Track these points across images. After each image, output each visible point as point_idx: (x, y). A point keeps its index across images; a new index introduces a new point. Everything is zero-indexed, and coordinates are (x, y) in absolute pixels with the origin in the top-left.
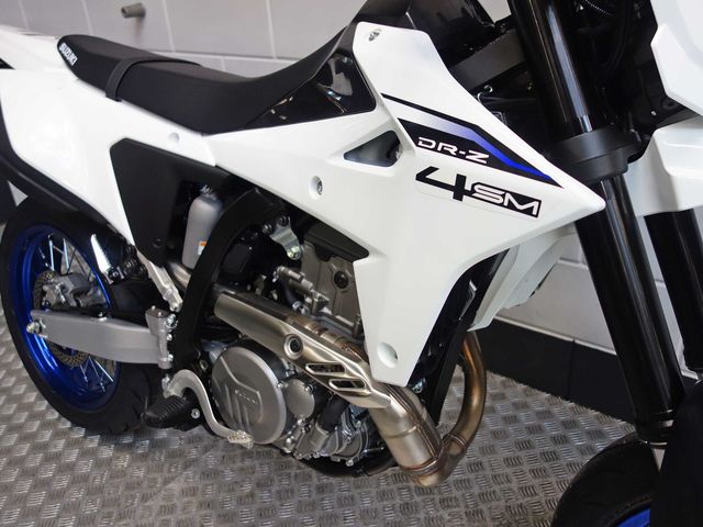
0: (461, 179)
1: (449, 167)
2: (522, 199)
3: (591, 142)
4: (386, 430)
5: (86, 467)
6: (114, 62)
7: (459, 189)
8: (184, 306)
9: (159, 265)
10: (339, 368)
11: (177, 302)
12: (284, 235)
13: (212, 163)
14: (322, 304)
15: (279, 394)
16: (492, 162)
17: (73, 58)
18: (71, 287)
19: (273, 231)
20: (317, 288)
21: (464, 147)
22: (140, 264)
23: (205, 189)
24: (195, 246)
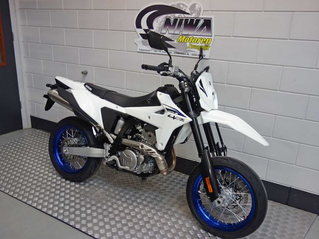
0: (174, 117)
1: (173, 115)
2: (182, 119)
3: (192, 113)
4: (158, 162)
5: (73, 188)
6: (103, 91)
7: (174, 118)
8: (114, 142)
9: (109, 133)
10: (151, 150)
11: (112, 142)
12: (139, 128)
13: (125, 113)
14: (146, 141)
15: (136, 158)
16: (178, 114)
17: (90, 89)
18: (77, 141)
19: (137, 127)
20: (145, 138)
21: (175, 112)
22: (104, 133)
23: (121, 118)
24: (118, 130)
